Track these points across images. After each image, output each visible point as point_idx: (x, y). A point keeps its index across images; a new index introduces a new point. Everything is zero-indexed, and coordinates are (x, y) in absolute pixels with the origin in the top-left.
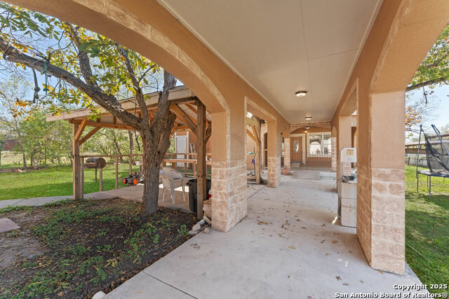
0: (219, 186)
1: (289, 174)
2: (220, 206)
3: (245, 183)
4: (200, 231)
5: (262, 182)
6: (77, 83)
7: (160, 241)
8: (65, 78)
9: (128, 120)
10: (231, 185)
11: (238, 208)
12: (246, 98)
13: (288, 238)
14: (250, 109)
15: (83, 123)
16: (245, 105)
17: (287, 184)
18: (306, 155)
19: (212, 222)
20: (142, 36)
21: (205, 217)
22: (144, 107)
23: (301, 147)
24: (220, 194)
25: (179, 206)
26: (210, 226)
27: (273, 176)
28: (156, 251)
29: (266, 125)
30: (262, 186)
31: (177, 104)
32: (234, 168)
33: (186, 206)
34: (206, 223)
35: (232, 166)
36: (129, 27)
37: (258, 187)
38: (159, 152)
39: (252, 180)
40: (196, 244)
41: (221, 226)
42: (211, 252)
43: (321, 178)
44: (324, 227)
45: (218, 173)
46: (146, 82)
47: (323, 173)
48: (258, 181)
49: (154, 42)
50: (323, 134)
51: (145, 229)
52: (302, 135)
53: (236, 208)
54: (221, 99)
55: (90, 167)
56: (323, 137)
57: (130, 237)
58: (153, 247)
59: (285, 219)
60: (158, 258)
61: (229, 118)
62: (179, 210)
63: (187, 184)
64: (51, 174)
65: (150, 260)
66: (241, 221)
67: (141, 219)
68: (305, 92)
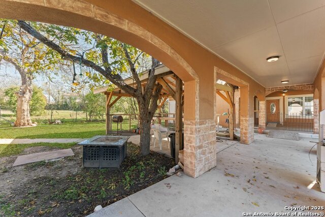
0: (189, 140)
1: (263, 133)
2: (191, 156)
3: (214, 139)
4: (175, 173)
5: (235, 138)
6: (98, 68)
7: (146, 176)
8: (91, 66)
9: (128, 91)
10: (200, 139)
11: (207, 159)
12: (215, 68)
13: (252, 194)
14: (220, 77)
15: (111, 94)
16: (215, 74)
17: (261, 142)
18: (284, 116)
19: (185, 168)
20: (121, 29)
21: (179, 163)
22: (138, 82)
23: (278, 109)
24: (190, 146)
25: (165, 152)
26: (183, 170)
27: (245, 134)
28: (141, 184)
29: (239, 90)
30: (235, 142)
31: (162, 78)
32: (203, 126)
33: (168, 152)
34: (180, 168)
35: (201, 125)
36: (111, 24)
37: (230, 143)
38: (150, 113)
39: (226, 136)
40: (169, 184)
41: (191, 173)
42: (179, 193)
43: (300, 138)
44: (297, 190)
45: (189, 129)
46: (139, 64)
47: (302, 134)
48: (232, 137)
49: (131, 32)
50: (304, 96)
51: (137, 166)
52: (281, 98)
53: (205, 159)
54: (190, 70)
55: (114, 121)
56: (304, 99)
57: (127, 171)
58: (139, 180)
59: (253, 175)
60: (141, 188)
61: (198, 85)
62: (164, 155)
63: (169, 136)
64: (98, 125)
65: (135, 189)
66: (209, 170)
67: (138, 158)
68: (277, 57)
